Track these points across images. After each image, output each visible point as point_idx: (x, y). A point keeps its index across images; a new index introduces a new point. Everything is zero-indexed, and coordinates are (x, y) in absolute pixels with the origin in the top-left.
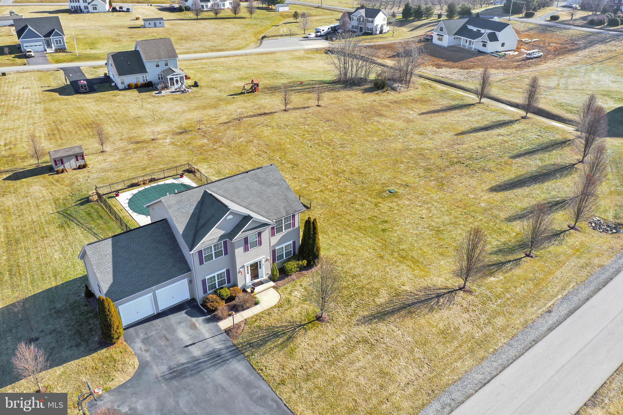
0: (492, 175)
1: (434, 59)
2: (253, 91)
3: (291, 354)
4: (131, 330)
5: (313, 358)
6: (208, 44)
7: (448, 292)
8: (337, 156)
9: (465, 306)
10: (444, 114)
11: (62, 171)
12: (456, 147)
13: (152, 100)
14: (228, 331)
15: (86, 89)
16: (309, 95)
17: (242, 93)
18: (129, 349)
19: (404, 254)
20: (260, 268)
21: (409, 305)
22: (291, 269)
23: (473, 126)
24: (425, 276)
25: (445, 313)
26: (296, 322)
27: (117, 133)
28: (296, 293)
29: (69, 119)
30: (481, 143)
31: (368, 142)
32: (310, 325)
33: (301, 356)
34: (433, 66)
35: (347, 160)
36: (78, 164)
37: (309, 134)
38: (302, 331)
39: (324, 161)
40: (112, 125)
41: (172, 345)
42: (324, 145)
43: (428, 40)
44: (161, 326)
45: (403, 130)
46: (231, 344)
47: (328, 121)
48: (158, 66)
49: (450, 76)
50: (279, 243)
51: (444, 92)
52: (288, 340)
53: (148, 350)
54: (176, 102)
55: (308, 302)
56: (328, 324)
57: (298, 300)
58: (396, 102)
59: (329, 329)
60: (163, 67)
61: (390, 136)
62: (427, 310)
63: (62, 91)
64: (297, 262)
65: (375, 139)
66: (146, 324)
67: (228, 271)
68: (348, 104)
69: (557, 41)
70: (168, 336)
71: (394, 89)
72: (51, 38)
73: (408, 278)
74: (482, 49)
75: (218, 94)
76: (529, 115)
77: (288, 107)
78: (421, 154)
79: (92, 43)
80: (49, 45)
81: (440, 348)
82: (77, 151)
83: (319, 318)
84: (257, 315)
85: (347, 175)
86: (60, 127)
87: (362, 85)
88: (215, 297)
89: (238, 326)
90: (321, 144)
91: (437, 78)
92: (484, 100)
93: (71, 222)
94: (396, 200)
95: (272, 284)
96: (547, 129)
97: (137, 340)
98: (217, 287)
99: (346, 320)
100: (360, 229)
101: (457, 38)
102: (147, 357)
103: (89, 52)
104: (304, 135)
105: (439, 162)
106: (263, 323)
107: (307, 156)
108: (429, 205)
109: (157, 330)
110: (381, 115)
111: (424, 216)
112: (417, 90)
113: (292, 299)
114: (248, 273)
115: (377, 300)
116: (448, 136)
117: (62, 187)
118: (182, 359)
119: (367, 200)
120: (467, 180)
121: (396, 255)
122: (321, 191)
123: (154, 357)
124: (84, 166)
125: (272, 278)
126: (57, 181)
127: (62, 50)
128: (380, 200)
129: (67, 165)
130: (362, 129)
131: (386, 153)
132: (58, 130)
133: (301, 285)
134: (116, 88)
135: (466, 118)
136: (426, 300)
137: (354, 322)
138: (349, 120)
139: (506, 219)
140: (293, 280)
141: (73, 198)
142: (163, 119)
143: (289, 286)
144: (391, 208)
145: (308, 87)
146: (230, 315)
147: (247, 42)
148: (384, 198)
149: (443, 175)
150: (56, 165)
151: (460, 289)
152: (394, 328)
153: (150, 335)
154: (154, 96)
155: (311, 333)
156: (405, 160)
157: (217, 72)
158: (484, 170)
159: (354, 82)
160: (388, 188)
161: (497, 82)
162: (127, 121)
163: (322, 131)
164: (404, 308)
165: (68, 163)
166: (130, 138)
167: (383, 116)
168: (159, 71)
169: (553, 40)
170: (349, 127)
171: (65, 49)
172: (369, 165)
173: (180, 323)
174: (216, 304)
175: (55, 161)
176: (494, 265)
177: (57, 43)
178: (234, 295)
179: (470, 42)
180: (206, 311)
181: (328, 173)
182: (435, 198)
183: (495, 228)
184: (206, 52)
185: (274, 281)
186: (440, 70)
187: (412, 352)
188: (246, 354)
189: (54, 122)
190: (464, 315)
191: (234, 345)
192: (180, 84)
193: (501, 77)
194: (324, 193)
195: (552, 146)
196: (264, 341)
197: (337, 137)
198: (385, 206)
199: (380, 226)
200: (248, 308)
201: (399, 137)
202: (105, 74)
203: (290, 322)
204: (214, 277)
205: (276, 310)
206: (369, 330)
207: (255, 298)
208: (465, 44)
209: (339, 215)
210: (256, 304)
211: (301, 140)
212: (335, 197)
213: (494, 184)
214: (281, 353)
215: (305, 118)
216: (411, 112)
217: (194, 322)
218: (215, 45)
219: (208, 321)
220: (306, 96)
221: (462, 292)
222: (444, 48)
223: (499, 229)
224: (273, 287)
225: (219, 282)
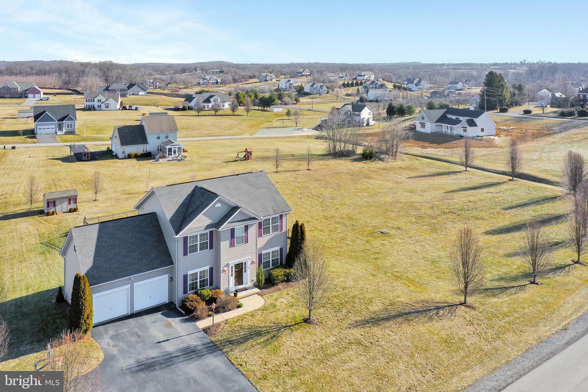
0: (485, 223)
1: (418, 142)
2: (246, 159)
3: (275, 351)
4: (101, 328)
5: (299, 356)
6: (207, 132)
7: (448, 306)
8: (327, 206)
9: (468, 318)
10: (432, 178)
11: (53, 213)
12: (446, 201)
13: (150, 166)
14: (206, 330)
15: (88, 157)
16: (300, 162)
17: (235, 161)
18: (95, 344)
19: (399, 275)
20: (245, 272)
21: (405, 314)
22: (278, 276)
23: (462, 187)
24: (422, 292)
25: (446, 323)
26: (281, 323)
27: (111, 188)
28: (282, 299)
29: (68, 178)
30: (471, 199)
31: (358, 196)
32: (296, 326)
33: (286, 353)
34: (418, 147)
35: (337, 209)
36: (70, 207)
37: (300, 189)
38: (288, 331)
39: (314, 209)
40: (108, 182)
41: (143, 341)
42: (314, 198)
43: (413, 128)
44: (134, 324)
45: (392, 189)
46: (209, 341)
47: (318, 180)
48: (158, 138)
49: (435, 153)
50: (265, 247)
51: (432, 165)
52: (272, 338)
53: (116, 346)
54: (172, 167)
55: (294, 307)
56: (316, 326)
57: (284, 306)
58: (384, 169)
59: (318, 330)
60: (163, 139)
61: (379, 193)
62: (426, 319)
63: (66, 160)
64: (284, 270)
65: (365, 194)
66: (117, 323)
67: (211, 270)
68: (338, 169)
69: (533, 128)
70: (140, 333)
71: (381, 160)
72: (64, 122)
73: (403, 292)
74: (463, 134)
75: (213, 161)
77: (279, 169)
78: (412, 206)
79: (100, 130)
80: (60, 129)
81: (444, 356)
82: (72, 194)
83: (307, 321)
84: (239, 316)
85: (337, 220)
86: (57, 183)
87: (350, 157)
88: (195, 296)
89: (218, 325)
90: (311, 196)
91: (423, 154)
93: (53, 250)
94: (388, 238)
95: (257, 290)
96: (535, 189)
97: (105, 336)
98: (198, 288)
99: (336, 323)
100: (350, 257)
101: (439, 125)
102: (114, 351)
103: (95, 135)
104: (294, 189)
105: (430, 212)
106: (245, 324)
107: (296, 204)
108: (423, 243)
109: (129, 327)
110: (370, 178)
111: (418, 251)
112: (404, 161)
113: (278, 304)
114: (232, 276)
115: (370, 308)
116: (438, 193)
117: (50, 225)
118: (153, 353)
119: (358, 238)
121: (389, 275)
122: (310, 231)
123: (122, 351)
124: (75, 210)
125: (258, 285)
126: (46, 221)
127: (72, 133)
128: (372, 238)
129: (58, 208)
130: (351, 187)
131: (376, 204)
132: (55, 185)
133: (288, 294)
134: (116, 157)
135: (454, 181)
136: (425, 311)
137: (345, 324)
138: (338, 180)
139: (505, 255)
140: (280, 290)
141: (59, 232)
142: (157, 177)
143: (275, 295)
144: (383, 244)
145: (299, 157)
146: (209, 316)
147: (243, 132)
148: (375, 237)
149: (433, 221)
150: (48, 206)
151: (461, 304)
152: (390, 333)
153: (120, 332)
154: (152, 163)
155: (298, 334)
156: (395, 210)
157: (212, 148)
158: (477, 218)
159: (342, 153)
160: (380, 230)
161: (481, 156)
162: (123, 180)
163: (312, 187)
164: (400, 316)
165: (60, 206)
166: (123, 191)
167: (372, 178)
168: (159, 142)
170: (339, 185)
171: (75, 132)
172: (359, 213)
173: (154, 322)
174: (196, 304)
175: (48, 203)
176: (497, 289)
177: (68, 127)
178: (215, 297)
179: (451, 128)
180: (184, 312)
181: (318, 217)
182: (429, 238)
183: (494, 262)
184: (204, 137)
185: (259, 288)
186: (426, 149)
187: (412, 356)
188: (225, 350)
189: (52, 180)
190: (468, 327)
191: (212, 342)
192: (177, 154)
194: (313, 232)
195: (543, 200)
196: (245, 339)
197: (327, 193)
198: (376, 243)
199: (372, 256)
200: (230, 310)
201: (389, 193)
202: (108, 148)
203: (274, 323)
204: (196, 274)
205: (259, 313)
206: (363, 333)
207: (238, 302)
208: (446, 130)
209: (329, 248)
210: (239, 307)
211: (291, 192)
212: (325, 235)
213: (488, 229)
214: (264, 350)
215: (295, 178)
216: (400, 177)
217: (170, 321)
218: (213, 132)
219: (186, 321)
220: (296, 163)
221: (464, 307)
222: (428, 134)
223: (499, 262)
224: (258, 294)
225: (200, 282)
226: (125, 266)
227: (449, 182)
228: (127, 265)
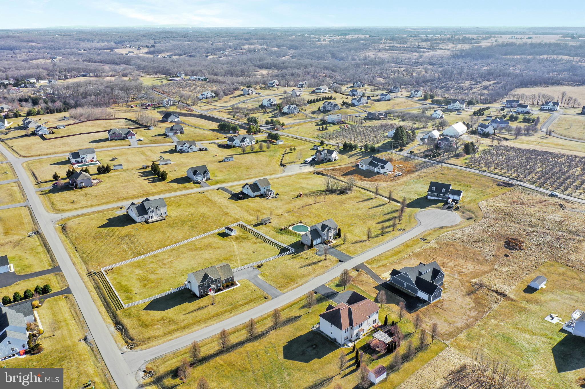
0: (377, 220)
1: (360, 176)
2: (300, 196)
10: (364, 202)
11: (266, 224)
12: (368, 212)
13: (268, 201)
17: (296, 197)
19: (357, 235)
20: (332, 237)
23: (373, 206)
24: (361, 238)
30: (375, 211)
34: (360, 180)
43: (357, 165)
45: (352, 208)
48: (264, 188)
49: (366, 186)
50: (335, 232)
51: (364, 193)
54: (276, 201)
58: (348, 198)
61: (349, 210)
63: (233, 199)
65: (345, 211)
67: (327, 237)
68: (333, 200)
71: (347, 193)
72: (205, 174)
73: (358, 238)
74: (379, 171)
75: (288, 198)
76: (391, 201)
77: (316, 201)
78: (358, 215)
80: (204, 178)
82: (269, 218)
85: (340, 222)
87: (336, 192)
90: (330, 214)
91: (361, 186)
92: (378, 196)
93: (282, 233)
101: (369, 166)
104: (324, 211)
105: (363, 217)
110: (344, 203)
112: (355, 193)
116: (366, 210)
117: (270, 227)
119: (346, 227)
120: (370, 221)
124: (270, 222)
125: (334, 239)
127: (208, 179)
130: (340, 208)
131: (348, 215)
133: (339, 240)
134: (251, 197)
136: (362, 241)
138: (335, 205)
139: (379, 229)
140: (337, 239)
141: (276, 229)
142: (278, 207)
145: (320, 193)
149: (364, 220)
150: (264, 222)
151: (367, 240)
154: (265, 199)
156: (354, 217)
158: (375, 218)
159: (333, 191)
160: (351, 224)
161: (383, 188)
164: (358, 242)
168: (265, 190)
169: (408, 166)
170: (336, 208)
171: (210, 178)
172: (345, 219)
174: (326, 242)
176: (374, 237)
177: (207, 176)
179: (374, 168)
182: (363, 226)
186: (362, 182)
193: (385, 186)
195: (394, 211)
197: (334, 211)
198: (351, 228)
201: (351, 210)
202: (241, 191)
208: (372, 169)
213: (377, 222)
216: (354, 202)
220: (320, 197)
222: (364, 170)
227: (370, 204)
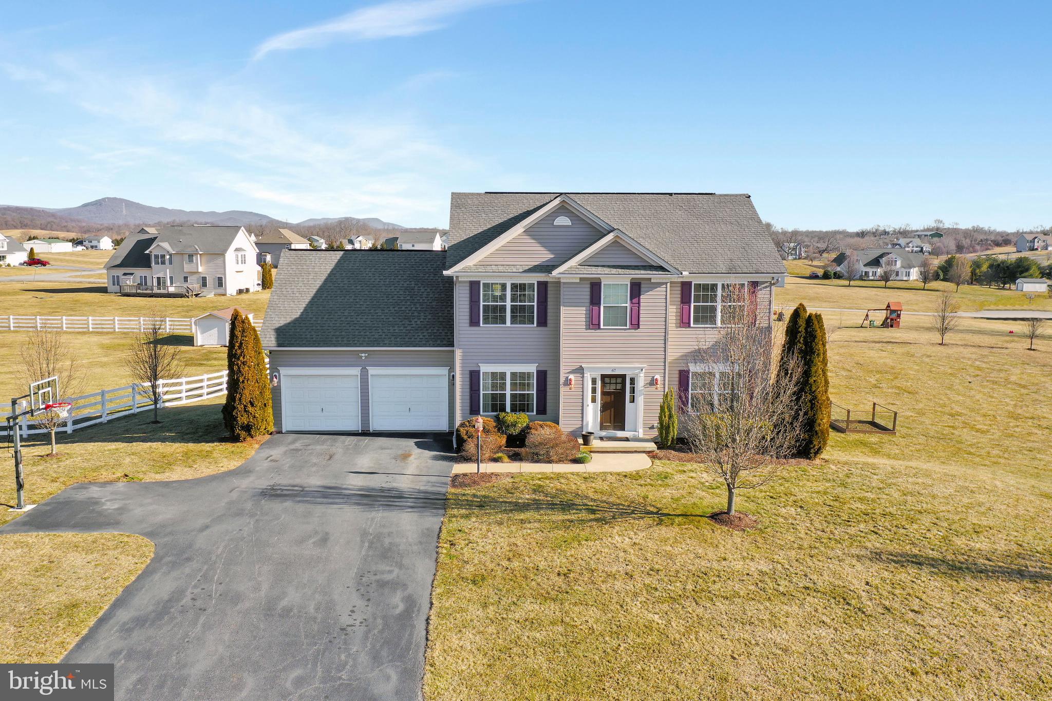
2: (888, 326)
14: (458, 478)
16: (1017, 339)
17: (862, 327)
20: (633, 400)
26: (647, 505)
32: (679, 519)
37: (980, 370)
38: (646, 522)
42: (1009, 386)
46: (442, 491)
47: (1043, 366)
50: (701, 356)
52: (585, 521)
56: (738, 533)
66: (325, 437)
67: (542, 376)
84: (556, 474)
88: (490, 422)
89: (492, 474)
90: (1002, 383)
95: (652, 446)
98: (508, 409)
104: (963, 369)
106: (555, 485)
107: (949, 388)
114: (594, 400)
115: (959, 541)
125: (658, 438)
146: (494, 460)
163: (1018, 372)
173: (384, 449)
174: (481, 433)
180: (454, 448)
181: (990, 412)
185: (660, 446)
188: (452, 512)
191: (444, 494)
200: (550, 462)
203: (630, 501)
204: (503, 376)
205: (612, 478)
207: (583, 453)
210: (578, 461)
211: (950, 371)
214: (538, 536)
215: (983, 355)
217: (413, 454)
219: (442, 458)
220: (1007, 339)
224: (648, 452)
225: (513, 396)
226: (351, 328)
228: (357, 328)
